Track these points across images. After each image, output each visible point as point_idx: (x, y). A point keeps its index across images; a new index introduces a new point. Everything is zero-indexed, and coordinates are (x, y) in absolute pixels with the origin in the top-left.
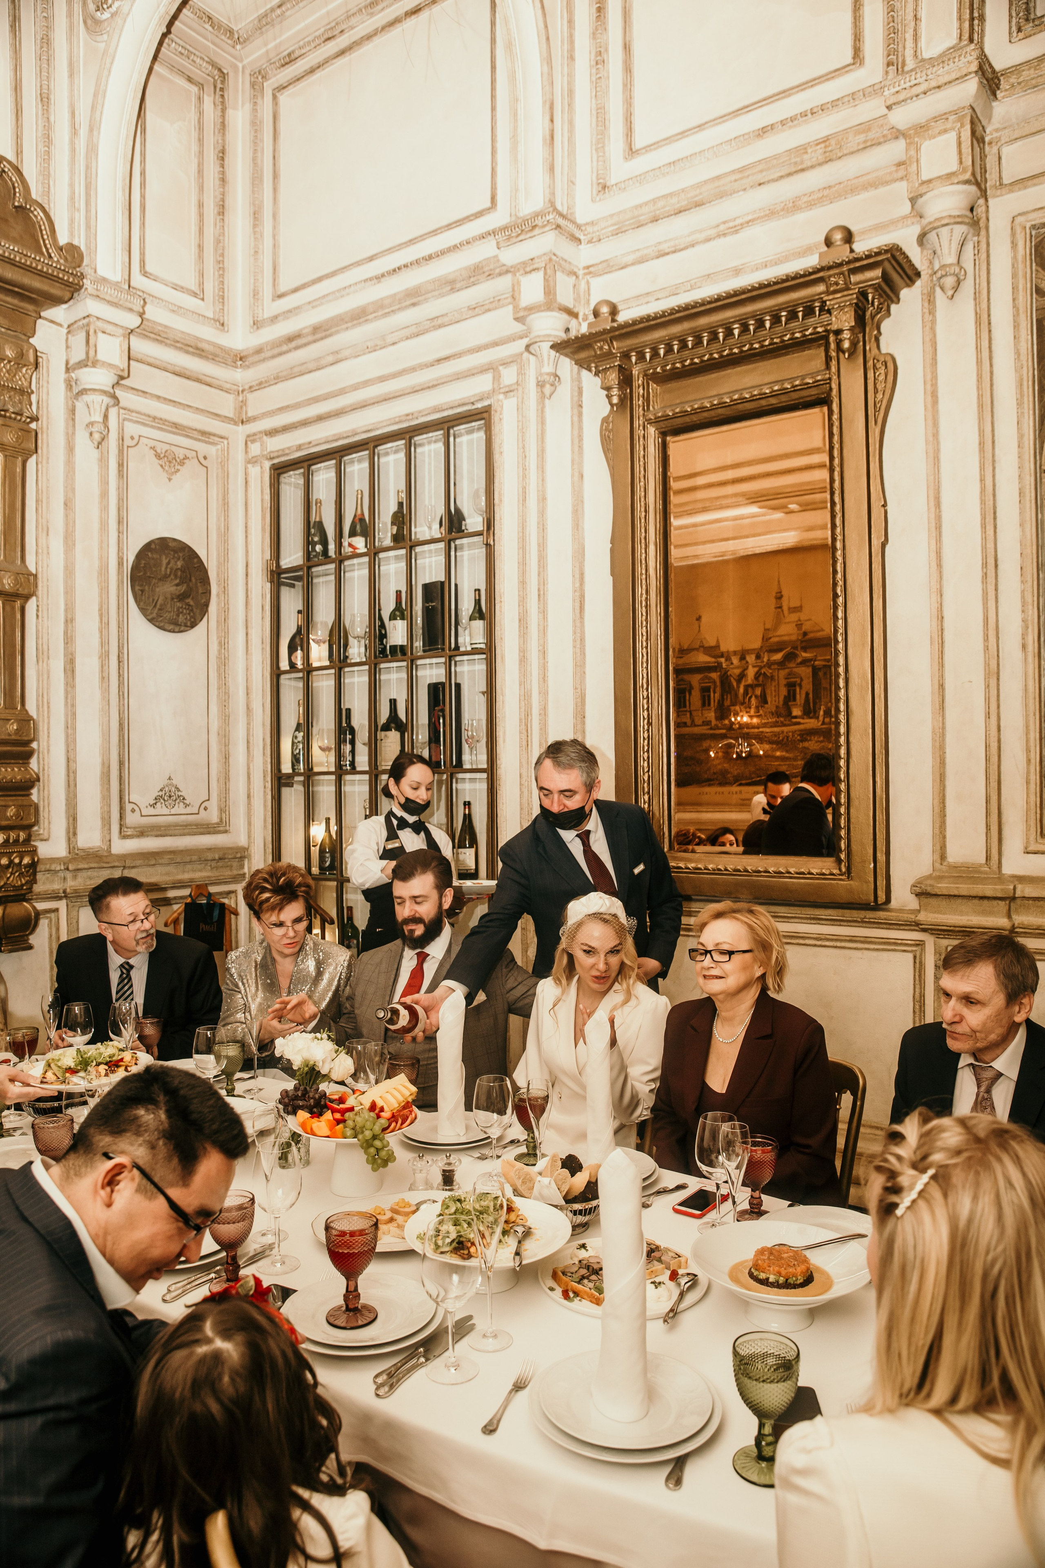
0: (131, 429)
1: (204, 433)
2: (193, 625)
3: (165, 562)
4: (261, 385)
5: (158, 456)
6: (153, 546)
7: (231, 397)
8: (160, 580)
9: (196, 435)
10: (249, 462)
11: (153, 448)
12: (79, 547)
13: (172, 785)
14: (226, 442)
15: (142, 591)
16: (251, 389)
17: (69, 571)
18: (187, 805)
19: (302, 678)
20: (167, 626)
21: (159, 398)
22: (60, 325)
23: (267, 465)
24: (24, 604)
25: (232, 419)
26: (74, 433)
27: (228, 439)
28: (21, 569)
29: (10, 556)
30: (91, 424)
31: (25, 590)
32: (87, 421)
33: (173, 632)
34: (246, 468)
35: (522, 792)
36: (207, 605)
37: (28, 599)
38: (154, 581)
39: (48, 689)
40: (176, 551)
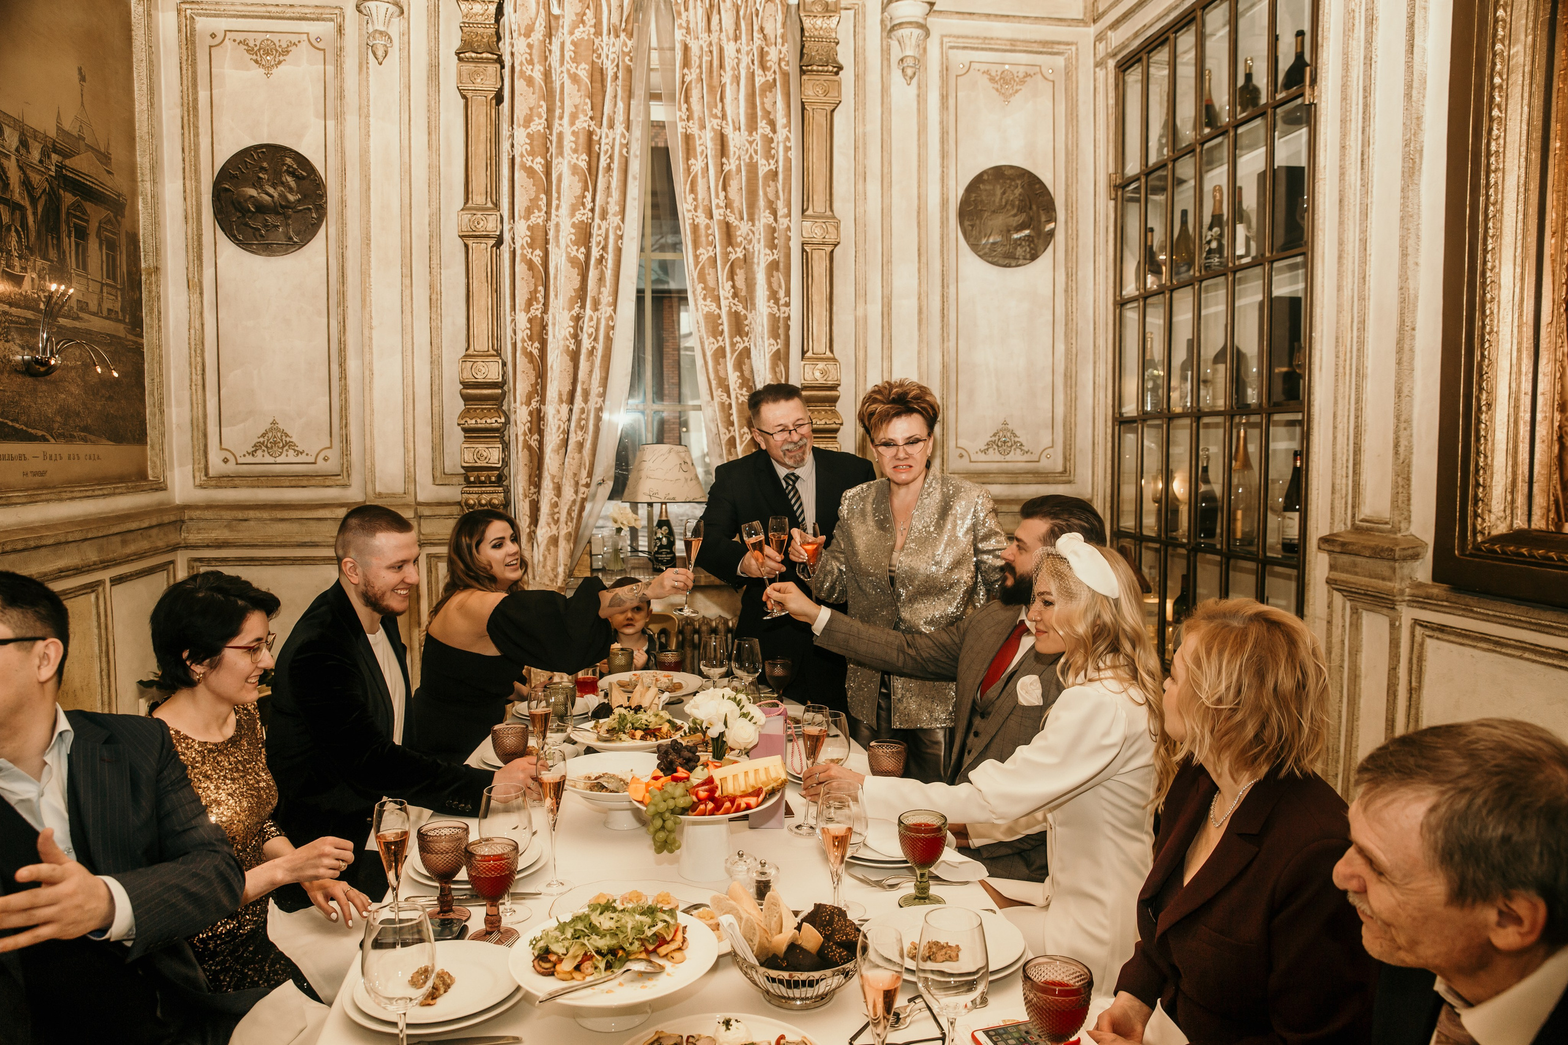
0: (960, 58)
1: (1045, 43)
2: (1034, 257)
3: (999, 192)
5: (992, 79)
6: (985, 177)
8: (994, 212)
9: (1035, 47)
10: (1097, 65)
11: (987, 72)
12: (895, 189)
13: (1007, 430)
14: (1074, 48)
15: (972, 226)
17: (886, 213)
18: (1024, 452)
20: (1001, 262)
21: (988, 16)
23: (1111, 63)
24: (832, 252)
25: (1082, 21)
26: (889, 73)
27: (1076, 44)
28: (827, 218)
29: (818, 205)
30: (902, 60)
31: (831, 238)
32: (901, 57)
33: (1010, 266)
34: (1095, 73)
35: (1335, 438)
36: (1051, 234)
37: (836, 245)
38: (986, 214)
39: (865, 333)
40: (1012, 179)
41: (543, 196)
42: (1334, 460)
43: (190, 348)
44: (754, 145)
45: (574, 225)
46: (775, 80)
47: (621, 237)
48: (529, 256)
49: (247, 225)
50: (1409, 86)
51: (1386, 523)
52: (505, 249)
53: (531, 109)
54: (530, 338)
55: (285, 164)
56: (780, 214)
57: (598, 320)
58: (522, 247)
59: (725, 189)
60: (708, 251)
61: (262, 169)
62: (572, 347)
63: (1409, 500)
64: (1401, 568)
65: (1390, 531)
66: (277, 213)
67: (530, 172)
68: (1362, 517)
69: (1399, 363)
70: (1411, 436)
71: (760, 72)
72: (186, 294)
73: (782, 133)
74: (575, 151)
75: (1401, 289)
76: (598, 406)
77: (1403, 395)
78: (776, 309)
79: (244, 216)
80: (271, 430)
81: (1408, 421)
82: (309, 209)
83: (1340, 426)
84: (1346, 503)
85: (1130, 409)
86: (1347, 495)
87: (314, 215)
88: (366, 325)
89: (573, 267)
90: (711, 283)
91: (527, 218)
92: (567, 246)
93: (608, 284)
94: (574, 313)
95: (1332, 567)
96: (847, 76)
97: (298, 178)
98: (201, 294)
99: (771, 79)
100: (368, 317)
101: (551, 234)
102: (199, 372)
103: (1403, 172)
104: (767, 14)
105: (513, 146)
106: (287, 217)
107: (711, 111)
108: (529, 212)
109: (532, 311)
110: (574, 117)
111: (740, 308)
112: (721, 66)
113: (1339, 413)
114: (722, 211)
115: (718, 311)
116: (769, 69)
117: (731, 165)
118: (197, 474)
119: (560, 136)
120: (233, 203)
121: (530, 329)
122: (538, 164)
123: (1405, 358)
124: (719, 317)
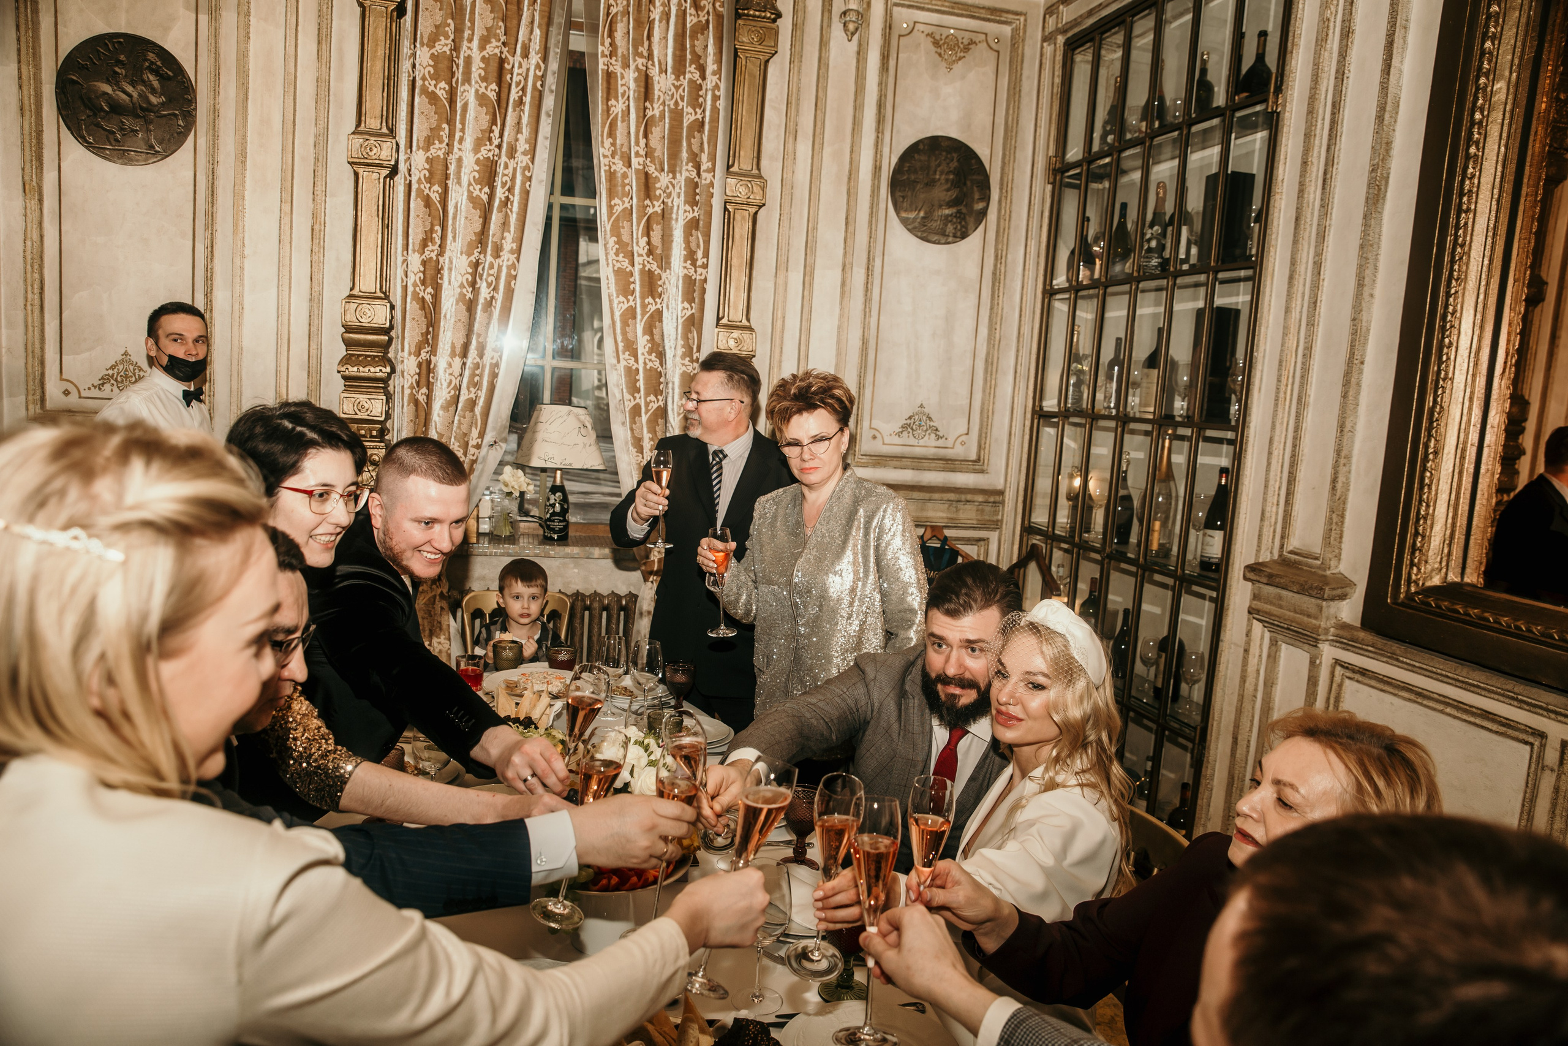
0: (904, 16)
1: (994, 10)
2: (964, 236)
3: (933, 164)
5: (936, 44)
6: (921, 147)
8: (927, 184)
9: (983, 14)
10: (1045, 39)
11: (931, 35)
13: (924, 413)
14: (1022, 19)
15: (903, 197)
18: (939, 437)
20: (931, 238)
23: (1061, 39)
24: (756, 213)
26: (829, 26)
27: (1025, 15)
28: (753, 176)
29: (745, 163)
30: (844, 13)
31: (756, 198)
32: (843, 9)
33: (939, 243)
34: (1042, 47)
35: (1269, 464)
36: (984, 213)
37: (760, 207)
38: (919, 187)
39: (785, 301)
40: (948, 152)
41: (445, 126)
42: (1266, 487)
43: (25, 262)
44: (681, 90)
45: (478, 162)
46: (708, 21)
47: (530, 179)
48: (427, 191)
49: (98, 125)
50: (1382, 109)
51: (1316, 558)
52: (400, 180)
53: (437, 27)
54: (423, 282)
55: (147, 60)
56: (703, 168)
57: (500, 267)
58: (419, 181)
59: (646, 136)
60: (624, 202)
61: (119, 63)
62: (469, 295)
63: (1341, 537)
64: (1329, 607)
65: (1319, 568)
66: (137, 116)
67: (433, 98)
68: (1290, 548)
69: (1345, 396)
70: (1349, 472)
71: (693, 11)
72: (21, 198)
73: (711, 80)
74: (484, 79)
75: (1354, 320)
76: (494, 361)
77: (1346, 430)
78: (692, 271)
79: (95, 115)
80: (122, 362)
81: (1348, 457)
82: (175, 115)
83: (1275, 453)
84: (1274, 532)
85: (1050, 404)
86: (1276, 523)
87: (181, 123)
88: (238, 252)
89: (474, 208)
90: (625, 238)
91: (427, 150)
92: (470, 184)
93: (512, 229)
94: (473, 259)
95: (1256, 597)
96: (785, 25)
97: (162, 78)
98: (41, 201)
99: (703, 20)
100: (239, 243)
101: (452, 169)
102: (37, 291)
103: (1367, 198)
105: (414, 66)
106: (148, 122)
107: (636, 48)
108: (428, 143)
109: (427, 253)
110: (484, 42)
111: (654, 267)
112: (650, 3)
113: (1276, 439)
114: (641, 160)
115: (630, 268)
116: (702, 9)
117: (655, 110)
118: (31, 407)
119: (468, 61)
120: (81, 98)
121: (424, 273)
122: (441, 89)
123: (1351, 393)
124: (632, 275)
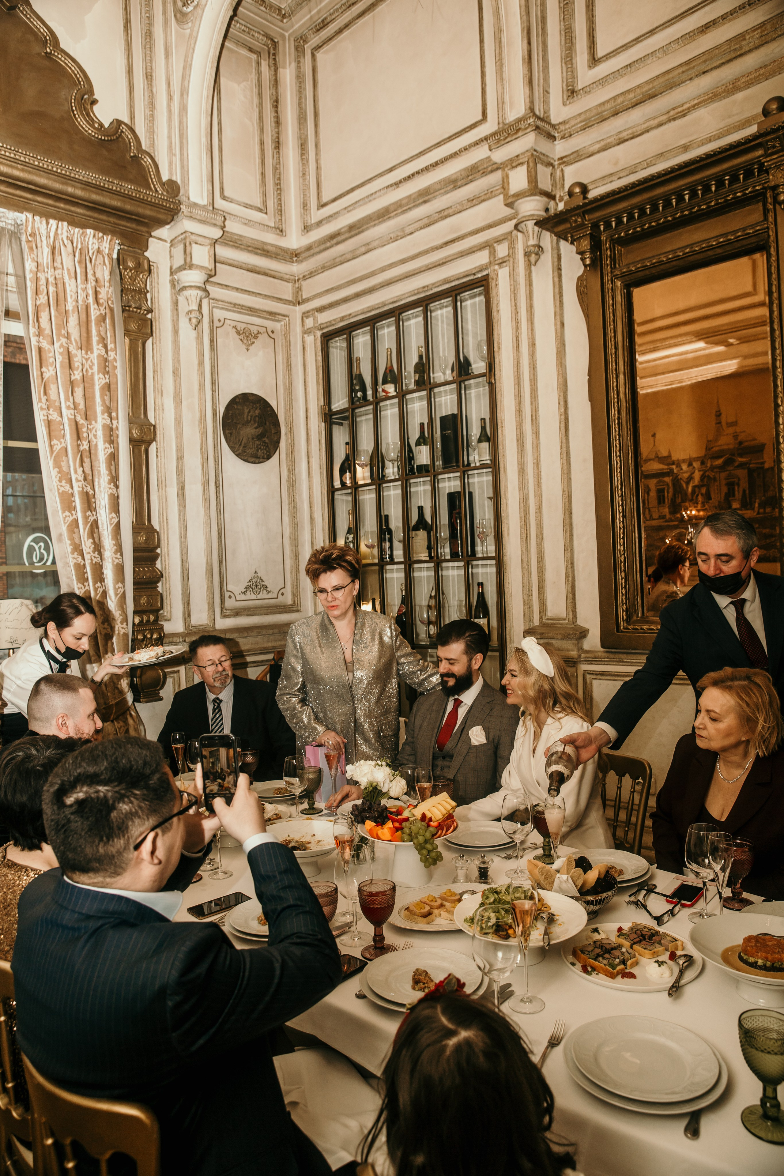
0: (218, 314)
1: (271, 313)
2: (269, 457)
3: (246, 411)
4: (312, 274)
5: (238, 333)
6: (237, 400)
7: (290, 285)
8: (243, 425)
9: (265, 315)
10: (305, 332)
11: (235, 327)
12: (184, 403)
13: (258, 577)
14: (287, 319)
15: (231, 434)
16: (305, 278)
17: (179, 422)
18: (268, 592)
19: (351, 493)
20: (249, 459)
21: (237, 289)
22: (165, 241)
23: (319, 334)
24: (146, 447)
25: (291, 302)
26: (177, 319)
27: (289, 316)
28: (143, 422)
30: (189, 312)
31: (148, 437)
32: (187, 310)
33: (255, 463)
34: (303, 338)
36: (278, 442)
37: (149, 443)
38: (239, 426)
39: (167, 509)
40: (254, 403)
44: (89, 362)
46: (106, 315)
51: (566, 620)
56: (111, 417)
59: (73, 395)
60: (61, 443)
65: (567, 624)
68: (548, 617)
71: (95, 306)
73: (111, 355)
78: (114, 490)
90: (65, 469)
99: (103, 313)
104: (97, 263)
111: (89, 489)
112: (65, 299)
114: (70, 411)
115: (71, 491)
116: (102, 305)
117: (77, 376)
124: (72, 495)
